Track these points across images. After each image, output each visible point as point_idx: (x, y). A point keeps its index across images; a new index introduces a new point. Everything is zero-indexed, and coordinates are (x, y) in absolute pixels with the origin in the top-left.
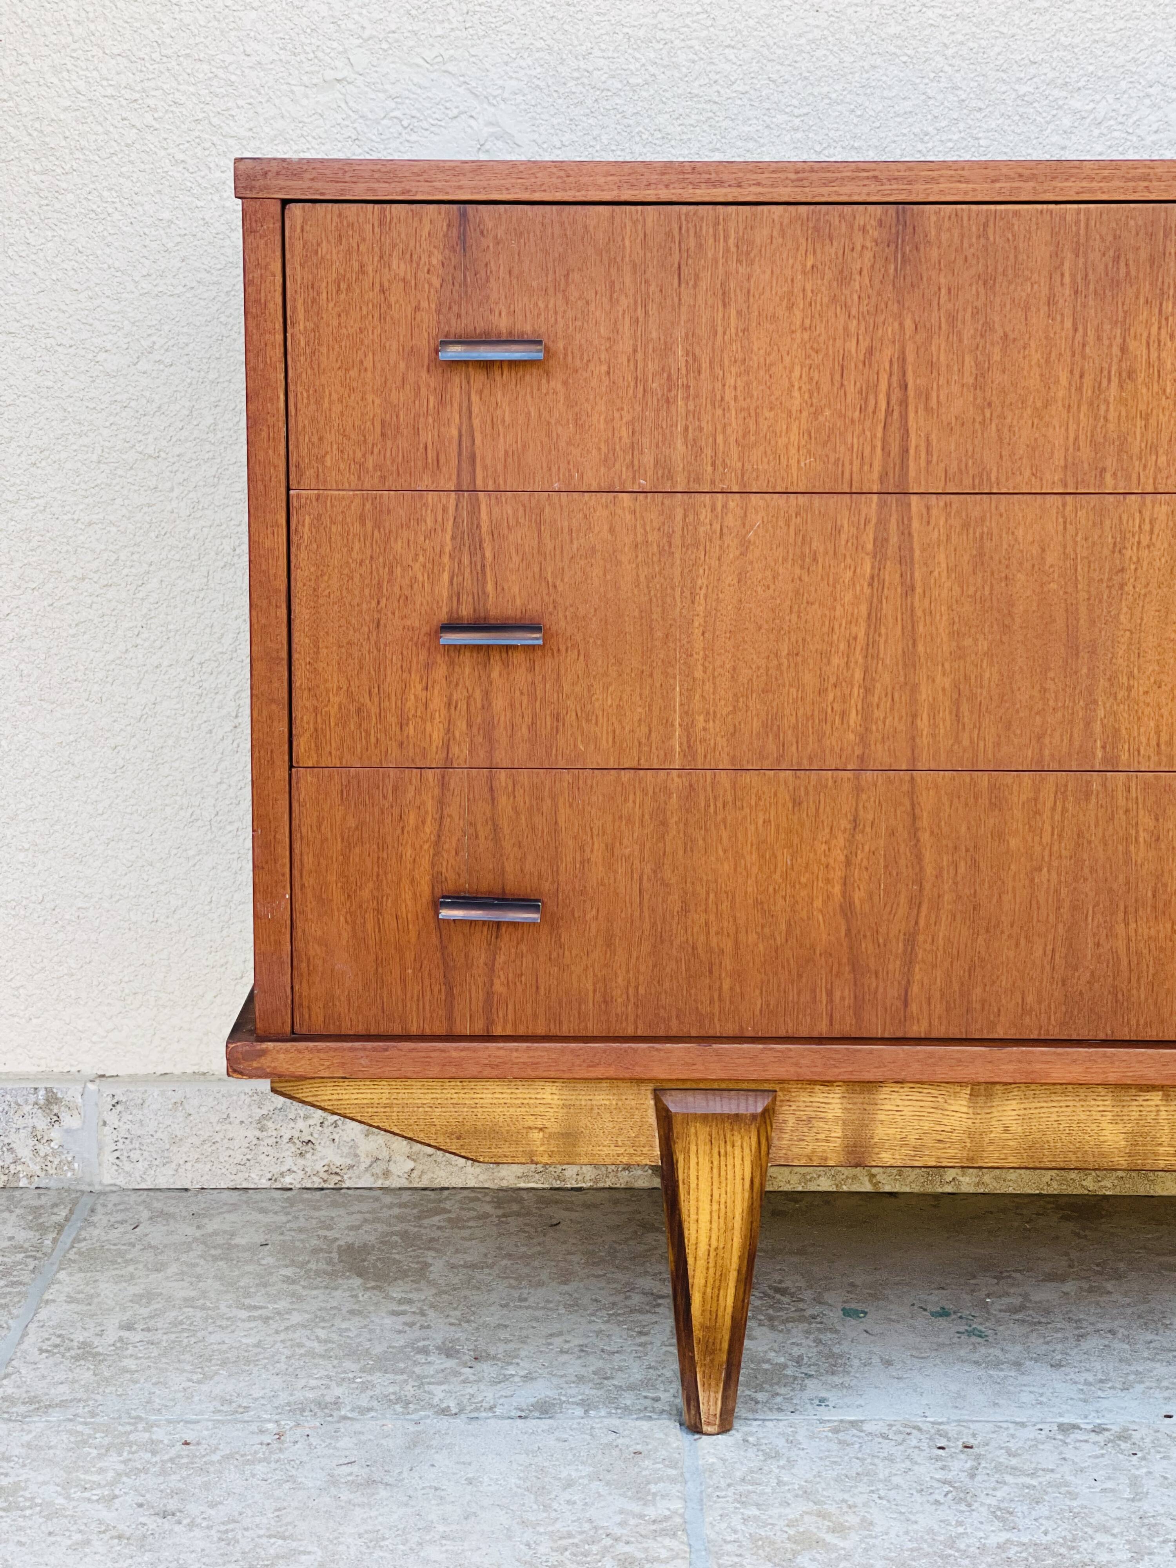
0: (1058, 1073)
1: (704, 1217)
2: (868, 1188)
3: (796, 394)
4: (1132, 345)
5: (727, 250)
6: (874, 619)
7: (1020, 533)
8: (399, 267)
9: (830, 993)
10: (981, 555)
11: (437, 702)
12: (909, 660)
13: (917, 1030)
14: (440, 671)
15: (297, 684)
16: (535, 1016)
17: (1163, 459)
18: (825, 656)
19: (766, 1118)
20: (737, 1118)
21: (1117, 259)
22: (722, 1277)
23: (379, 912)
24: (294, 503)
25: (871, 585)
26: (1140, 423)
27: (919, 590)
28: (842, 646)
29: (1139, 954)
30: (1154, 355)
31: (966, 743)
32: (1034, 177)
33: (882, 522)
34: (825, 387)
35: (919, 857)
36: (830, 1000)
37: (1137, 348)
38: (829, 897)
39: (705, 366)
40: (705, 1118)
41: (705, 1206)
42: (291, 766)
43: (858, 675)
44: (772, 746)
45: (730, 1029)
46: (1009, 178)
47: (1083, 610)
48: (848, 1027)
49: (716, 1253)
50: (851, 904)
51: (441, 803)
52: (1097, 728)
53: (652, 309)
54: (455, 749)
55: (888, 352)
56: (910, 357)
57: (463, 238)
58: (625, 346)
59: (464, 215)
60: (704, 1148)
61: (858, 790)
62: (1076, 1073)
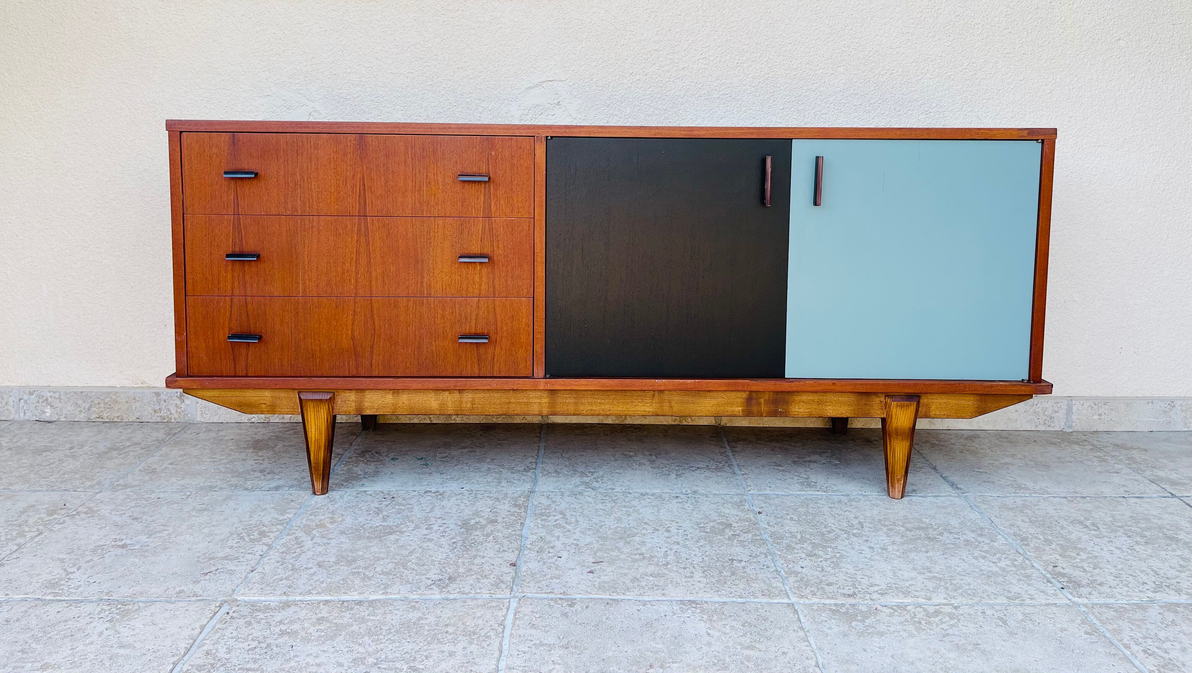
0: (415, 386)
1: (313, 430)
2: (429, 422)
3: (333, 187)
4: (429, 175)
5: (311, 146)
6: (358, 252)
7: (400, 227)
8: (215, 150)
9: (349, 363)
10: (389, 234)
11: (229, 277)
12: (369, 264)
13: (376, 373)
14: (230, 268)
15: (187, 271)
16: (261, 370)
17: (440, 207)
18: (344, 263)
19: (331, 401)
20: (321, 400)
21: (423, 150)
22: (320, 448)
23: (213, 338)
24: (185, 218)
25: (357, 243)
26: (433, 197)
27: (371, 244)
28: (349, 260)
29: (440, 351)
30: (436, 177)
31: (386, 288)
32: (398, 127)
33: (359, 224)
34: (341, 185)
35: (374, 323)
36: (349, 365)
37: (431, 175)
38: (347, 334)
39: (306, 178)
40: (312, 400)
41: (313, 427)
42: (186, 296)
43: (354, 269)
44: (329, 290)
45: (319, 373)
46: (391, 128)
47: (419, 250)
48: (354, 372)
49: (318, 441)
50: (354, 337)
51: (231, 307)
52: (425, 284)
53: (290, 162)
54: (235, 290)
55: (359, 176)
56: (366, 177)
57: (234, 142)
58: (282, 173)
59: (234, 136)
60: (312, 409)
61: (355, 302)
62: (419, 386)
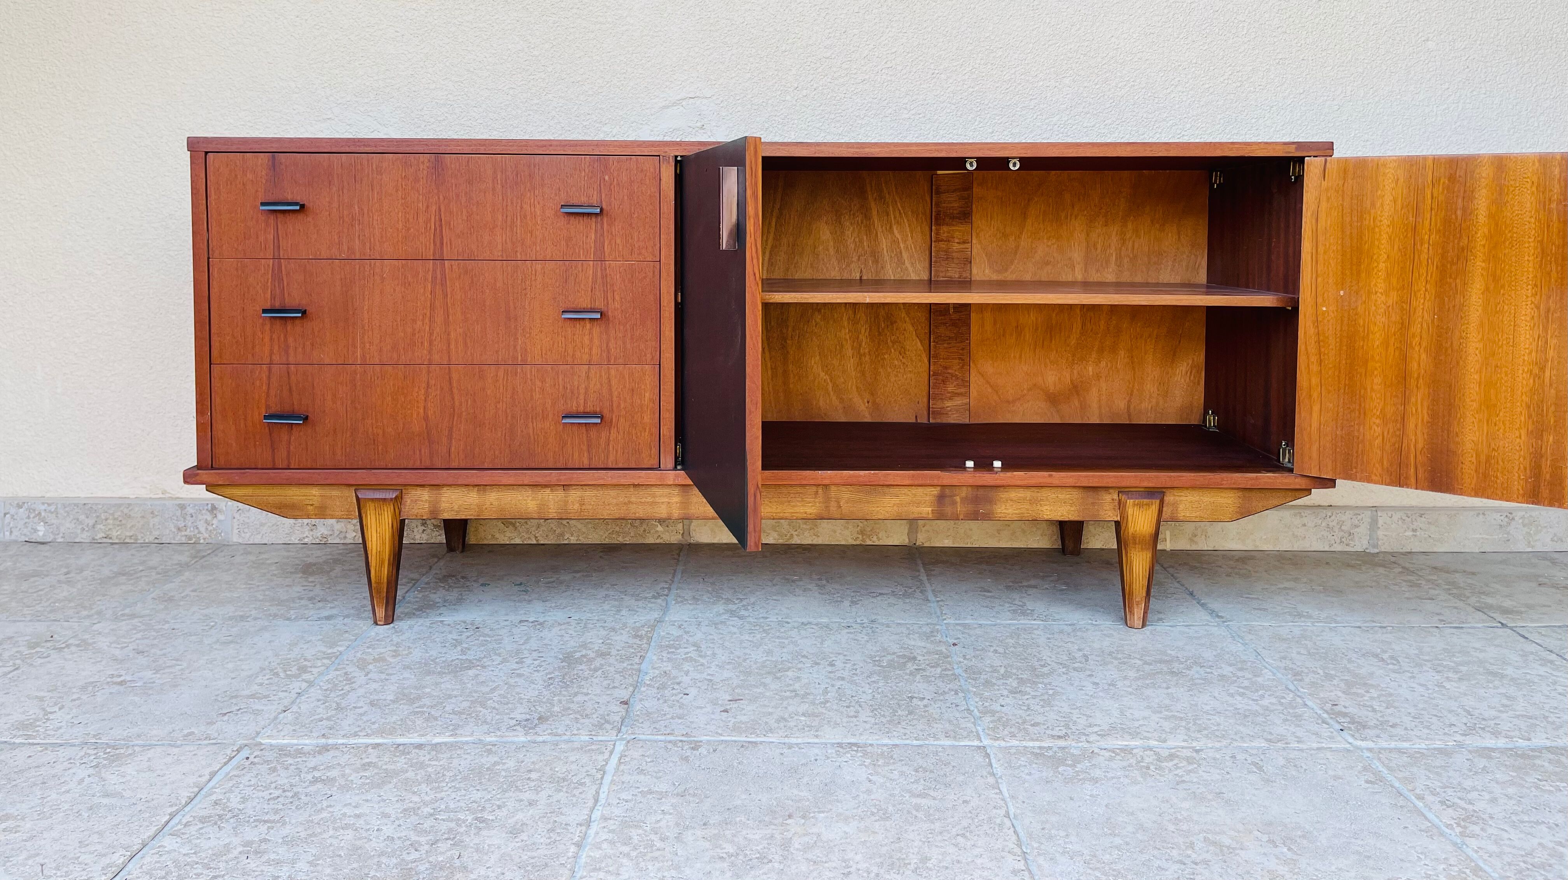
0: (505, 481)
1: (374, 539)
3: (400, 223)
4: (525, 206)
5: (372, 170)
6: (432, 307)
7: (486, 275)
8: (250, 176)
9: (420, 451)
10: (472, 282)
11: (267, 339)
12: (447, 322)
13: (454, 464)
14: (267, 327)
15: (212, 331)
16: (307, 461)
17: (538, 248)
18: (414, 321)
19: (398, 500)
20: (384, 500)
21: (517, 175)
23: (245, 420)
24: (211, 263)
25: (431, 294)
26: (529, 235)
27: (449, 296)
28: (421, 317)
29: (538, 435)
30: (533, 210)
31: (469, 354)
32: (484, 145)
33: (434, 271)
34: (411, 220)
35: (453, 399)
36: (420, 454)
37: (526, 207)
38: (418, 414)
39: (366, 211)
40: (372, 500)
41: (374, 534)
42: (210, 364)
43: (427, 328)
44: (395, 356)
45: (383, 465)
46: (475, 145)
47: (511, 304)
48: (428, 464)
49: (379, 553)
50: (428, 417)
51: (269, 378)
52: (519, 348)
53: (345, 191)
54: (274, 357)
55: (434, 208)
56: (443, 209)
57: (274, 165)
58: (335, 205)
59: (274, 157)
60: (373, 512)
61: (429, 372)
62: (511, 481)
